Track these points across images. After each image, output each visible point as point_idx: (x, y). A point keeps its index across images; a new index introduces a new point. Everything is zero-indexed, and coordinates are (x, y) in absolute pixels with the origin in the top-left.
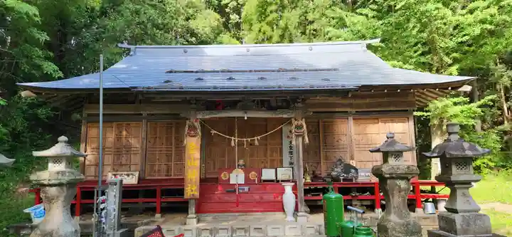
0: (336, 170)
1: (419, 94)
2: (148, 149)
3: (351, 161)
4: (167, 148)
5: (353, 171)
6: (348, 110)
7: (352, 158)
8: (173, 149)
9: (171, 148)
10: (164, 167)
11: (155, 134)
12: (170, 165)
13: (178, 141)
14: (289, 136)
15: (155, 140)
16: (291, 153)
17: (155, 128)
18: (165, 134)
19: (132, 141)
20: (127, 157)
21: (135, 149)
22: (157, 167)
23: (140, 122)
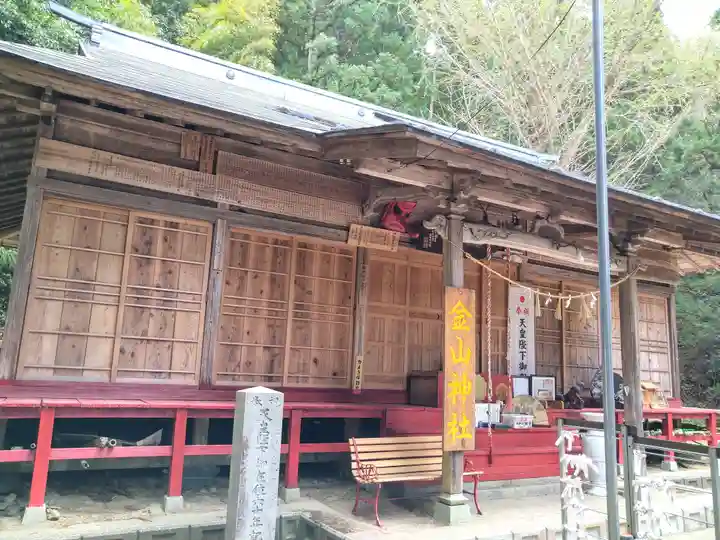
2: (223, 304)
4: (272, 305)
9: (285, 306)
10: (261, 357)
11: (243, 264)
12: (277, 351)
13: (303, 289)
14: (519, 308)
15: (242, 279)
16: (523, 344)
17: (244, 247)
18: (269, 268)
19: (182, 274)
20: (164, 318)
21: (189, 299)
22: (242, 355)
23: (206, 224)
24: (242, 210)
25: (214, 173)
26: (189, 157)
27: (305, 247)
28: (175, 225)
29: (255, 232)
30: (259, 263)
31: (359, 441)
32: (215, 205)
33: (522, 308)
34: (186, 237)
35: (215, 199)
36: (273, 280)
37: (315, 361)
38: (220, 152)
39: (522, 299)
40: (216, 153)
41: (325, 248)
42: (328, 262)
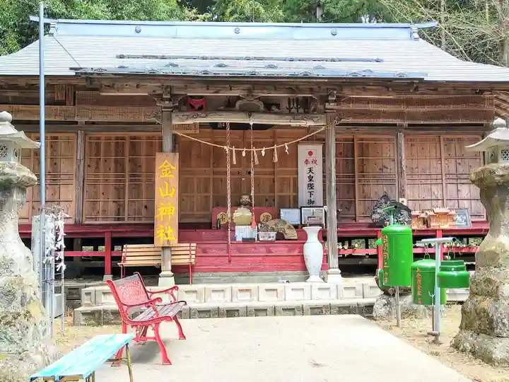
0: (379, 211)
1: (498, 102)
2: (86, 178)
3: (401, 200)
4: (117, 176)
5: (405, 213)
6: (398, 122)
7: (402, 195)
8: (127, 179)
9: (123, 176)
10: (112, 207)
11: (98, 154)
12: (121, 203)
13: (136, 165)
14: (307, 160)
15: (98, 163)
16: (311, 186)
17: (98, 145)
18: (113, 154)
19: (62, 165)
20: (54, 189)
21: (67, 177)
22: (100, 206)
23: (74, 135)
24: (93, 123)
25: (74, 105)
26: (60, 99)
27: (135, 139)
28: (56, 138)
29: (103, 135)
30: (107, 152)
31: (129, 246)
32: (77, 123)
33: (311, 159)
34: (63, 144)
35: (76, 119)
36: (116, 161)
37: (146, 207)
38: (77, 92)
39: (310, 153)
40: (75, 93)
41: (149, 138)
42: (151, 146)
